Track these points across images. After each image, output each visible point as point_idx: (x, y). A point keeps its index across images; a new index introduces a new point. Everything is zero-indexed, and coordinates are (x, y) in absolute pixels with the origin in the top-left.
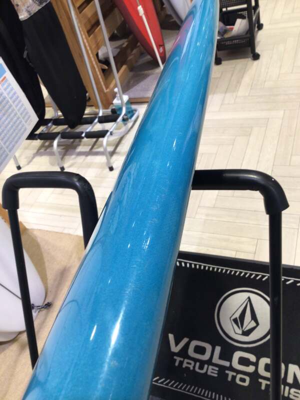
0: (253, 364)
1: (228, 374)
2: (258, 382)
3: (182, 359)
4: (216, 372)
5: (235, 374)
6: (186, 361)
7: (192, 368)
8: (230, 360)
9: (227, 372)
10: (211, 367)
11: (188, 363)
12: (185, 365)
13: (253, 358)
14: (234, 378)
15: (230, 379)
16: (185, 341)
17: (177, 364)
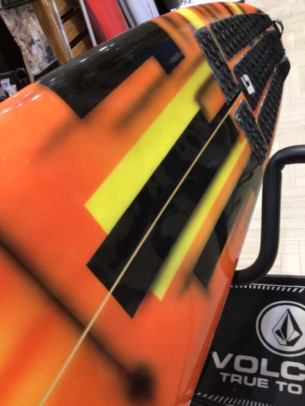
0: (302, 372)
1: (278, 385)
3: (229, 375)
4: (267, 384)
6: (233, 376)
7: (240, 383)
8: (279, 370)
9: (277, 382)
10: (260, 380)
11: (235, 378)
12: (232, 380)
13: (302, 367)
14: (285, 387)
15: (281, 389)
16: (230, 356)
17: (224, 380)
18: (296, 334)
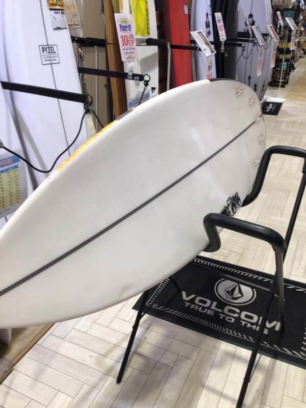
0: (237, 313)
1: (220, 316)
2: (240, 322)
3: (190, 304)
4: (213, 313)
5: (225, 316)
6: (193, 305)
7: (196, 309)
8: (223, 309)
9: (220, 314)
10: (209, 311)
12: (192, 307)
13: (238, 311)
14: (224, 318)
15: (221, 318)
16: (193, 296)
17: (186, 306)
18: (240, 295)
